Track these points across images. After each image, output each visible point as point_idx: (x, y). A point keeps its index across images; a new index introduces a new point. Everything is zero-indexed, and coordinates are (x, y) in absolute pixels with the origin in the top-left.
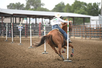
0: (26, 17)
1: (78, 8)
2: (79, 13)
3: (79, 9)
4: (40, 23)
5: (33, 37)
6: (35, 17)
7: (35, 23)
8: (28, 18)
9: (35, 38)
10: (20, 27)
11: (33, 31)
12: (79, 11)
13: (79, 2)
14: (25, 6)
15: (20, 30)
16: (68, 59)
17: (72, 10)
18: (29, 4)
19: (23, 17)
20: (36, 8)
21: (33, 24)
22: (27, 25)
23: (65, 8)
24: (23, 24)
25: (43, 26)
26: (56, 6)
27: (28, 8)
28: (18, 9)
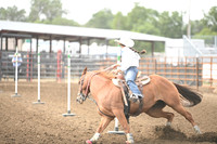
0: (30, 38)
1: (140, 21)
2: (142, 32)
3: (142, 24)
4: (60, 52)
5: (43, 81)
6: (49, 37)
7: (48, 50)
8: (34, 40)
9: (48, 83)
10: (16, 59)
11: (44, 67)
12: (142, 27)
13: (143, 8)
14: (27, 15)
15: (17, 66)
16: (117, 129)
17: (127, 24)
18: (37, 9)
19: (23, 38)
20: (51, 19)
21: (44, 52)
22: (30, 55)
23: (114, 20)
24: (23, 53)
25: (65, 57)
26: (94, 15)
27: (33, 19)
28: (12, 20)
